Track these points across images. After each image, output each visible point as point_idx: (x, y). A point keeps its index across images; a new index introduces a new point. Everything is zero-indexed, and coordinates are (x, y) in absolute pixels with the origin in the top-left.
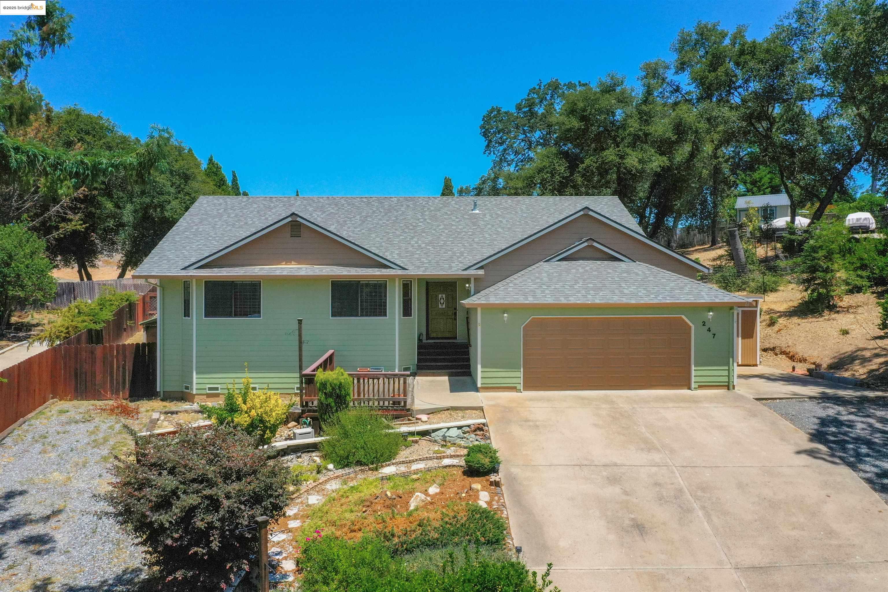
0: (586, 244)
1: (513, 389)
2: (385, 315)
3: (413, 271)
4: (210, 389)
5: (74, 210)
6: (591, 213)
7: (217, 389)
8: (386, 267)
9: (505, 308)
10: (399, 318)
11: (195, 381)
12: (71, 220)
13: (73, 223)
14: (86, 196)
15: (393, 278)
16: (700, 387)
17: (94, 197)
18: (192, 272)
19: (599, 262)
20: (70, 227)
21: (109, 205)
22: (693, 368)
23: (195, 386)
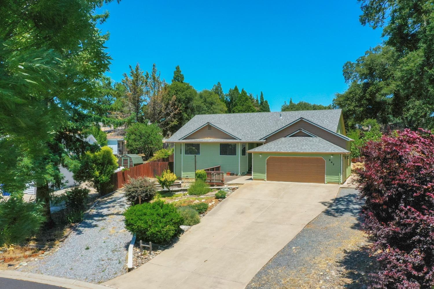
0: (299, 131)
1: (263, 180)
2: (236, 155)
3: (243, 140)
4: (186, 176)
5: (174, 117)
6: (303, 119)
7: (188, 176)
8: (235, 139)
9: (261, 153)
10: (240, 156)
11: (182, 174)
12: (174, 121)
13: (174, 122)
14: (178, 113)
15: (238, 143)
16: (328, 183)
17: (181, 113)
18: (181, 141)
19: (303, 137)
20: (173, 124)
21: (186, 115)
22: (325, 176)
23: (182, 175)
